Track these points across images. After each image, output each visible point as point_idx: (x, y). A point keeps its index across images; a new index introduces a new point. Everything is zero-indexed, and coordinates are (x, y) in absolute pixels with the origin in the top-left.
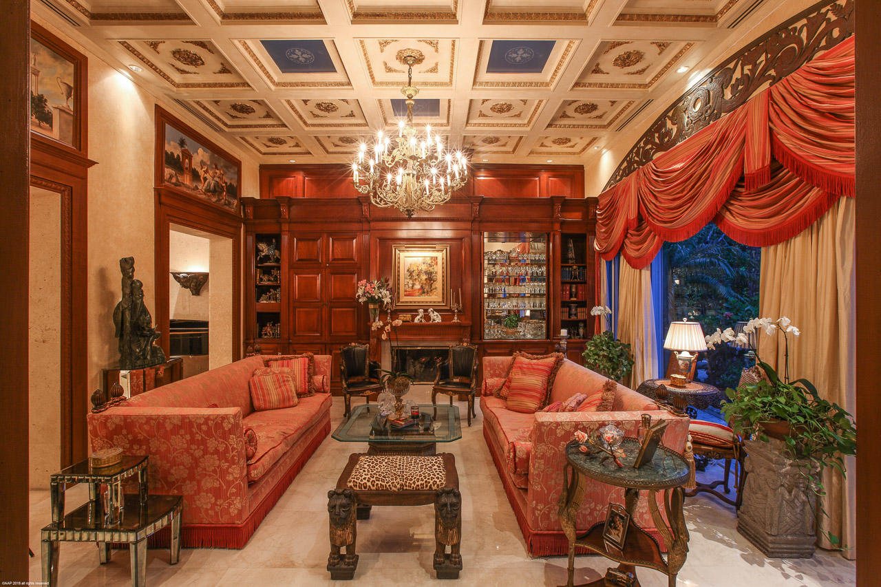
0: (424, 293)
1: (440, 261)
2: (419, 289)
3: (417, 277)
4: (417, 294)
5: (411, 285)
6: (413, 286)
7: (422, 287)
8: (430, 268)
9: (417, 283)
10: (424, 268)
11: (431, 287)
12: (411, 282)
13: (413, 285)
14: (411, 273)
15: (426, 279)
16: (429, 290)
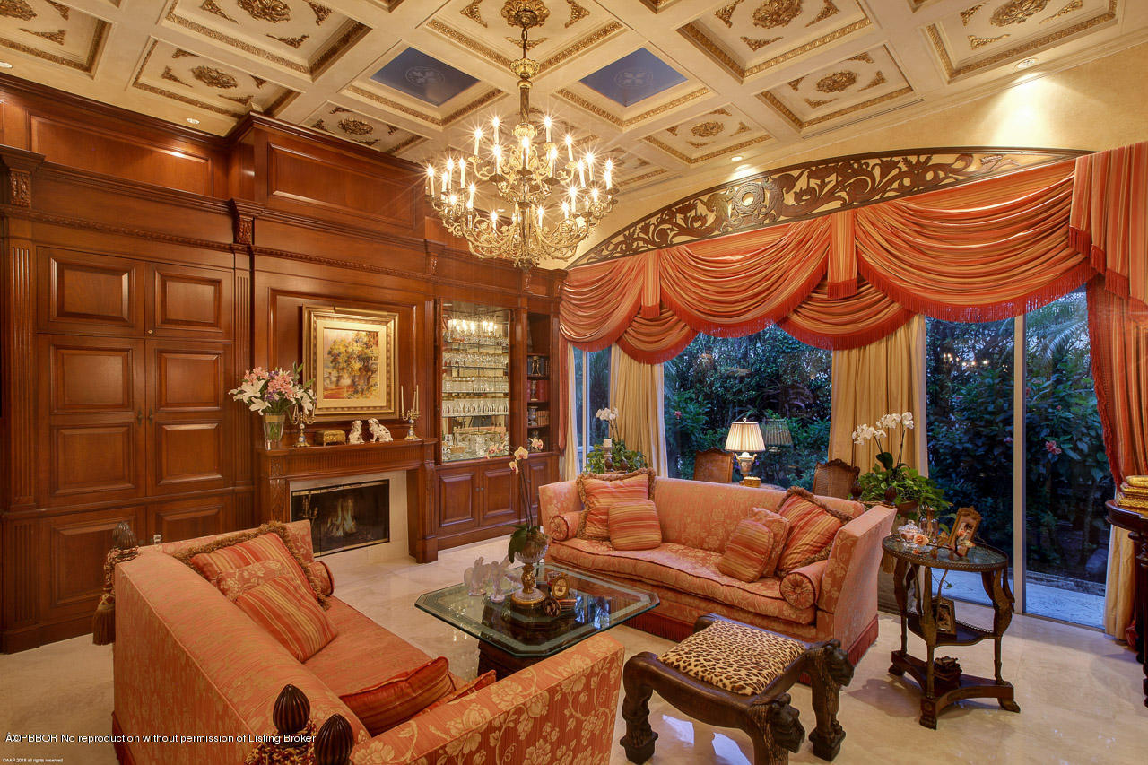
0: (356, 392)
1: (382, 339)
2: (349, 387)
3: (345, 365)
4: (345, 395)
5: (334, 379)
6: (338, 381)
7: (353, 381)
8: (367, 351)
9: (346, 376)
10: (357, 348)
11: (368, 382)
12: (335, 373)
13: (339, 378)
14: (334, 357)
15: (360, 369)
16: (365, 387)
